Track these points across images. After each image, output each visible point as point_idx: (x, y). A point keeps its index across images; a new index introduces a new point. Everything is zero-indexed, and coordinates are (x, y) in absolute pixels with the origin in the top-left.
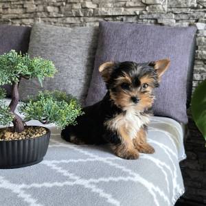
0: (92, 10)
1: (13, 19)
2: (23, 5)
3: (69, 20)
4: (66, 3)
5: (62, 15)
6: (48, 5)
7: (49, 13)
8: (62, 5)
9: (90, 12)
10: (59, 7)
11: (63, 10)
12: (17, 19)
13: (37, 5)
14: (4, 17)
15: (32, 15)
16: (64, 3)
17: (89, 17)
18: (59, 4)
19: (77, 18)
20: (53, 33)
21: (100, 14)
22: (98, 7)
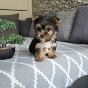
0: (81, 3)
1: (55, 12)
2: (58, 6)
3: (72, 9)
4: (72, 2)
5: (70, 7)
6: (65, 4)
7: (66, 7)
8: (70, 3)
9: (80, 4)
10: (69, 4)
11: (70, 5)
12: (56, 12)
13: (62, 5)
14: (53, 12)
15: (61, 10)
16: (71, 3)
17: (80, 6)
18: (69, 3)
19: (75, 8)
20: (62, 15)
21: (83, 4)
22: (83, 1)
